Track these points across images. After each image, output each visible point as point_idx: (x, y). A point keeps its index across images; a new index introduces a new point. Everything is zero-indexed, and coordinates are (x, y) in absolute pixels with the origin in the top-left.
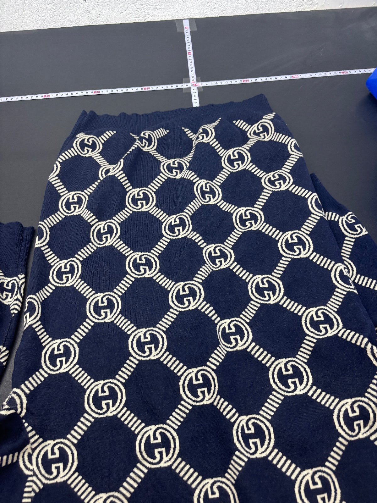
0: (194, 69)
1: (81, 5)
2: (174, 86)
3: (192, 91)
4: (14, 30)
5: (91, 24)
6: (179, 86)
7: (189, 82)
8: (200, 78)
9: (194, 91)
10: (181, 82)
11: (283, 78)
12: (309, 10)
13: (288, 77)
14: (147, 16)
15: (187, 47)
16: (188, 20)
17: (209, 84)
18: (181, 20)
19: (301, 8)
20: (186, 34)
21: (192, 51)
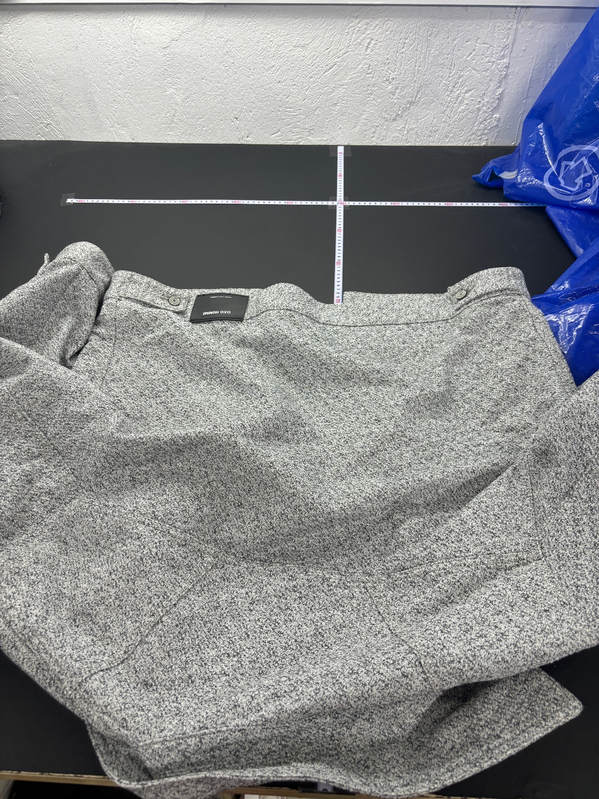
0: (342, 190)
1: (233, 123)
2: (320, 203)
3: (338, 209)
4: (158, 142)
5: (239, 143)
6: (325, 203)
7: (335, 200)
8: (347, 198)
9: (340, 209)
10: (328, 200)
11: (437, 204)
12: (478, 145)
13: (443, 204)
14: (300, 140)
15: (339, 169)
16: (343, 147)
17: (357, 203)
18: (336, 146)
19: (469, 143)
20: (339, 159)
21: (343, 174)
